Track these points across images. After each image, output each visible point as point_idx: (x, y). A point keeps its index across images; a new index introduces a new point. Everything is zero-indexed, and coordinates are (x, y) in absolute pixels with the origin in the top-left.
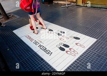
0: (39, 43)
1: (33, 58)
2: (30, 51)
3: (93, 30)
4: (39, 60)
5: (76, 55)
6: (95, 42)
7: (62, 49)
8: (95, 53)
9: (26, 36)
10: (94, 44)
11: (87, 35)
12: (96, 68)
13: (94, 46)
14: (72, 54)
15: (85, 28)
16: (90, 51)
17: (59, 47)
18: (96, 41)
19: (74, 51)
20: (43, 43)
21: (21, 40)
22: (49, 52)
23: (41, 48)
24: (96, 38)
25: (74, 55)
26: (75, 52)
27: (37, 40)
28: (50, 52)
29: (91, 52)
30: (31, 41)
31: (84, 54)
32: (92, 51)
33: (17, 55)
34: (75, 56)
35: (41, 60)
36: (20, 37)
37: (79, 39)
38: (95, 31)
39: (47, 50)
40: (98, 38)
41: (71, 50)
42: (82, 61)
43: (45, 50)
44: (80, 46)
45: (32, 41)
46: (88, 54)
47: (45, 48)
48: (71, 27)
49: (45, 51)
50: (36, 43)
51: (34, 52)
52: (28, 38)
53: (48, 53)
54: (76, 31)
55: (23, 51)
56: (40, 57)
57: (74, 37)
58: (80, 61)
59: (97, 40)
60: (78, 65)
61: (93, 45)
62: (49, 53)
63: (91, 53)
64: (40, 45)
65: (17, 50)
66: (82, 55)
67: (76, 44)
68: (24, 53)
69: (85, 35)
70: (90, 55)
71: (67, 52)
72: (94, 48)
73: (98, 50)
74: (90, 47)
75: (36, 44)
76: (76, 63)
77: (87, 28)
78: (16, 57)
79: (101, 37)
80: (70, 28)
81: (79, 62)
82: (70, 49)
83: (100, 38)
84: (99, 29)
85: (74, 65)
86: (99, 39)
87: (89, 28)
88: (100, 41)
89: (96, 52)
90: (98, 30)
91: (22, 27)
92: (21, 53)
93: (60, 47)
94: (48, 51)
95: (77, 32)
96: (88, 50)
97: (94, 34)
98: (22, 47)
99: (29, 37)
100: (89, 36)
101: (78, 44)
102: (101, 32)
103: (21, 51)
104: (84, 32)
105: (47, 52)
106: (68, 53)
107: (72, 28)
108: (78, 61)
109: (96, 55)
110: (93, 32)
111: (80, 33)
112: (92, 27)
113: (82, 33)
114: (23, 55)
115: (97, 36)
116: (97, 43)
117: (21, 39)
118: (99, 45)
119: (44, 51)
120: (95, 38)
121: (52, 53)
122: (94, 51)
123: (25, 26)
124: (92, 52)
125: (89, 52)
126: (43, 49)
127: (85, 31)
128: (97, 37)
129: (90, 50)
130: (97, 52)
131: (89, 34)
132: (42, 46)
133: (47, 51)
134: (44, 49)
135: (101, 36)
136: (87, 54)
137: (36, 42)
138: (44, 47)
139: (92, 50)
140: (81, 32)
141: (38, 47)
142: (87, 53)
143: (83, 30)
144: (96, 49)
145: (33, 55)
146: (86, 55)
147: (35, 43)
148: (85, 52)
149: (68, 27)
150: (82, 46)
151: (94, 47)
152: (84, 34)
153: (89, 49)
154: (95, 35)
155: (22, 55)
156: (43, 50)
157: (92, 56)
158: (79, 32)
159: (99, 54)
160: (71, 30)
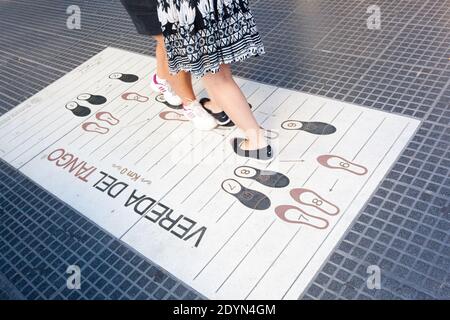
0: (126, 186)
1: (109, 275)
2: (86, 237)
3: (393, 71)
4: (143, 282)
5: (332, 220)
6: (415, 138)
7: (256, 201)
8: (425, 197)
9: (47, 153)
10: (411, 145)
11: (368, 104)
12: (445, 279)
13: (412, 158)
14: (312, 221)
15: (349, 63)
16: (400, 189)
17: (238, 189)
18: (420, 131)
19: (316, 205)
20: (149, 182)
21: (28, 182)
22: (187, 225)
23: (141, 208)
24: (416, 111)
25: (323, 224)
26: (324, 206)
27: (114, 166)
28: (194, 223)
29: (403, 195)
30: (83, 176)
31: (368, 209)
32: (411, 186)
33: (19, 272)
34: (329, 229)
35: (152, 279)
36: (15, 165)
37: (332, 130)
38: (405, 73)
39: (174, 217)
40: (428, 113)
41: (303, 197)
42: (369, 251)
43: (165, 218)
44: (343, 167)
45: (84, 179)
46: (389, 206)
47: (161, 210)
48: (277, 71)
49: (167, 223)
50: (109, 186)
51: (109, 237)
52: (61, 162)
53: (181, 232)
54: (305, 90)
55: (47, 243)
56: (146, 264)
57: (304, 123)
58: (359, 253)
59: (424, 125)
60: (353, 273)
61: (406, 152)
62: (187, 230)
63: (405, 201)
64: (132, 196)
65: (12, 244)
66: (362, 218)
67: (318, 159)
68: (53, 252)
69: (358, 102)
70: (401, 210)
71: (281, 211)
72: (413, 172)
73: (435, 178)
74: (397, 167)
75: (113, 192)
76: (339, 267)
77: (358, 64)
78: (14, 281)
79: (438, 105)
80: (272, 76)
81: (351, 258)
82: (296, 194)
83: (434, 111)
84: (420, 63)
85: (333, 277)
86: (430, 118)
87: (370, 62)
88: (437, 127)
89: (428, 192)
90: (419, 69)
91: (19, 107)
92: (38, 255)
93: (243, 189)
94: (182, 222)
95: (314, 92)
96: (385, 183)
97: (402, 91)
98: (40, 222)
99: (68, 158)
100: (378, 107)
101: (330, 162)
102: (435, 78)
103: (36, 243)
104: (350, 87)
105: (175, 228)
106: (289, 214)
107: (284, 73)
108: (348, 256)
109: (430, 204)
110: (395, 83)
111: (330, 96)
112: (384, 57)
113: (339, 98)
114: (49, 265)
115: (418, 100)
116: (428, 141)
117: (23, 176)
118: (434, 147)
119: (160, 224)
120: (409, 113)
121: (204, 229)
122: (420, 184)
123: (35, 96)
124: (409, 193)
125: (395, 197)
126: (155, 217)
127: (354, 82)
128: (422, 108)
129: (397, 183)
130: (432, 188)
131: (375, 98)
132: (143, 198)
133: (174, 223)
134: (160, 215)
135: (436, 101)
136: (385, 206)
137: (110, 181)
138: (154, 201)
139: (409, 180)
140: (335, 90)
141: (126, 205)
142: (386, 199)
143: (344, 80)
144: (427, 176)
145: (104, 255)
146: (384, 215)
147: (104, 187)
148: (374, 200)
149: (266, 74)
150: (351, 167)
151: (414, 163)
152: (349, 100)
153: (393, 181)
154: (408, 98)
155: (45, 265)
156: (154, 221)
157: (414, 214)
158: (322, 93)
159: (444, 197)
160: (280, 89)
